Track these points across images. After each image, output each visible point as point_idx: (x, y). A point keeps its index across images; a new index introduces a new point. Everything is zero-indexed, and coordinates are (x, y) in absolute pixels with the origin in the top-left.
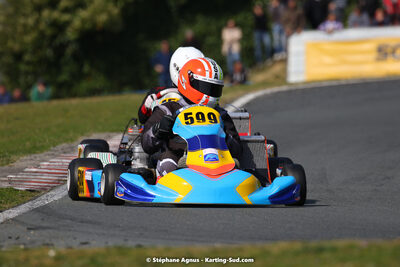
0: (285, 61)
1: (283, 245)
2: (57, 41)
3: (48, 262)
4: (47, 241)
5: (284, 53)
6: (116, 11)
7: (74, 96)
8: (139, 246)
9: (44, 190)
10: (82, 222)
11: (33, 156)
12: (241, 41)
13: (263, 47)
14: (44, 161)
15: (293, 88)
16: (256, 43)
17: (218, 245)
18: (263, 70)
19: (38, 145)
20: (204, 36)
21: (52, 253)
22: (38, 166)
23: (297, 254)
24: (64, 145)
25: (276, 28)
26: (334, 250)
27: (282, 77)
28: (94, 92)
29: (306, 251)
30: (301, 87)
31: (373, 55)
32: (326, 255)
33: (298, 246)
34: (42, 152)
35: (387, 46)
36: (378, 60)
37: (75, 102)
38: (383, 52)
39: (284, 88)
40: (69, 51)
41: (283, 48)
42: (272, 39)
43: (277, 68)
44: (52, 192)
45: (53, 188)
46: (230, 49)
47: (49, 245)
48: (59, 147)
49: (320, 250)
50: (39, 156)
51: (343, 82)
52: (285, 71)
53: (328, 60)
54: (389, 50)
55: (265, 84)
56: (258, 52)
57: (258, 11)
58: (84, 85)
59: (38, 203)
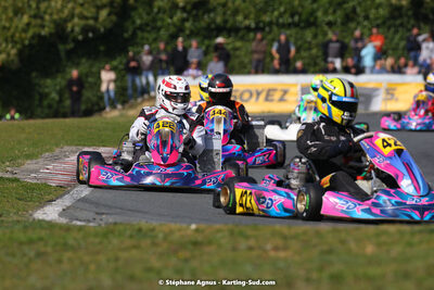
6: (14, 52)
12: (115, 81)
35: (236, 91)
46: (107, 87)
54: (238, 94)
56: (130, 91)
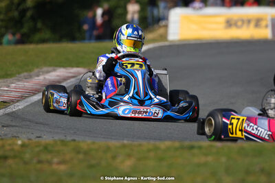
0: (166, 26)
1: (168, 143)
2: (21, 7)
3: (16, 148)
4: (15, 134)
5: (166, 21)
7: (31, 43)
8: (74, 140)
9: (13, 102)
10: (37, 123)
11: (5, 80)
13: (153, 17)
14: (13, 83)
15: (171, 44)
16: (149, 14)
17: (125, 142)
18: (151, 32)
19: (9, 73)
20: (116, 7)
21: (19, 142)
22: (8, 87)
23: (176, 149)
24: (25, 74)
25: (162, 5)
26: (200, 148)
27: (164, 37)
28: (43, 41)
29: (182, 148)
30: (177, 43)
31: (223, 25)
32: (195, 151)
33: (177, 144)
34: (11, 77)
36: (226, 28)
37: (32, 46)
38: (229, 24)
39: (166, 43)
40: (29, 14)
41: (165, 18)
42: (159, 11)
43: (161, 31)
44: (18, 104)
45: (18, 101)
46: (133, 17)
47: (17, 137)
48: (22, 75)
49: (192, 147)
50: (9, 80)
51: (204, 42)
52: (166, 33)
53: (194, 27)
54: (233, 22)
55: (154, 40)
58: (38, 36)
59: (9, 110)
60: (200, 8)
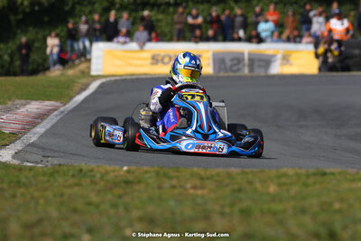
0: (89, 60)
18: (73, 66)
20: (34, 41)
31: (150, 61)
35: (158, 55)
36: (153, 64)
38: (156, 60)
43: (83, 66)
46: (52, 51)
52: (89, 68)
53: (118, 62)
54: (160, 58)
57: (70, 26)
60: (125, 43)
